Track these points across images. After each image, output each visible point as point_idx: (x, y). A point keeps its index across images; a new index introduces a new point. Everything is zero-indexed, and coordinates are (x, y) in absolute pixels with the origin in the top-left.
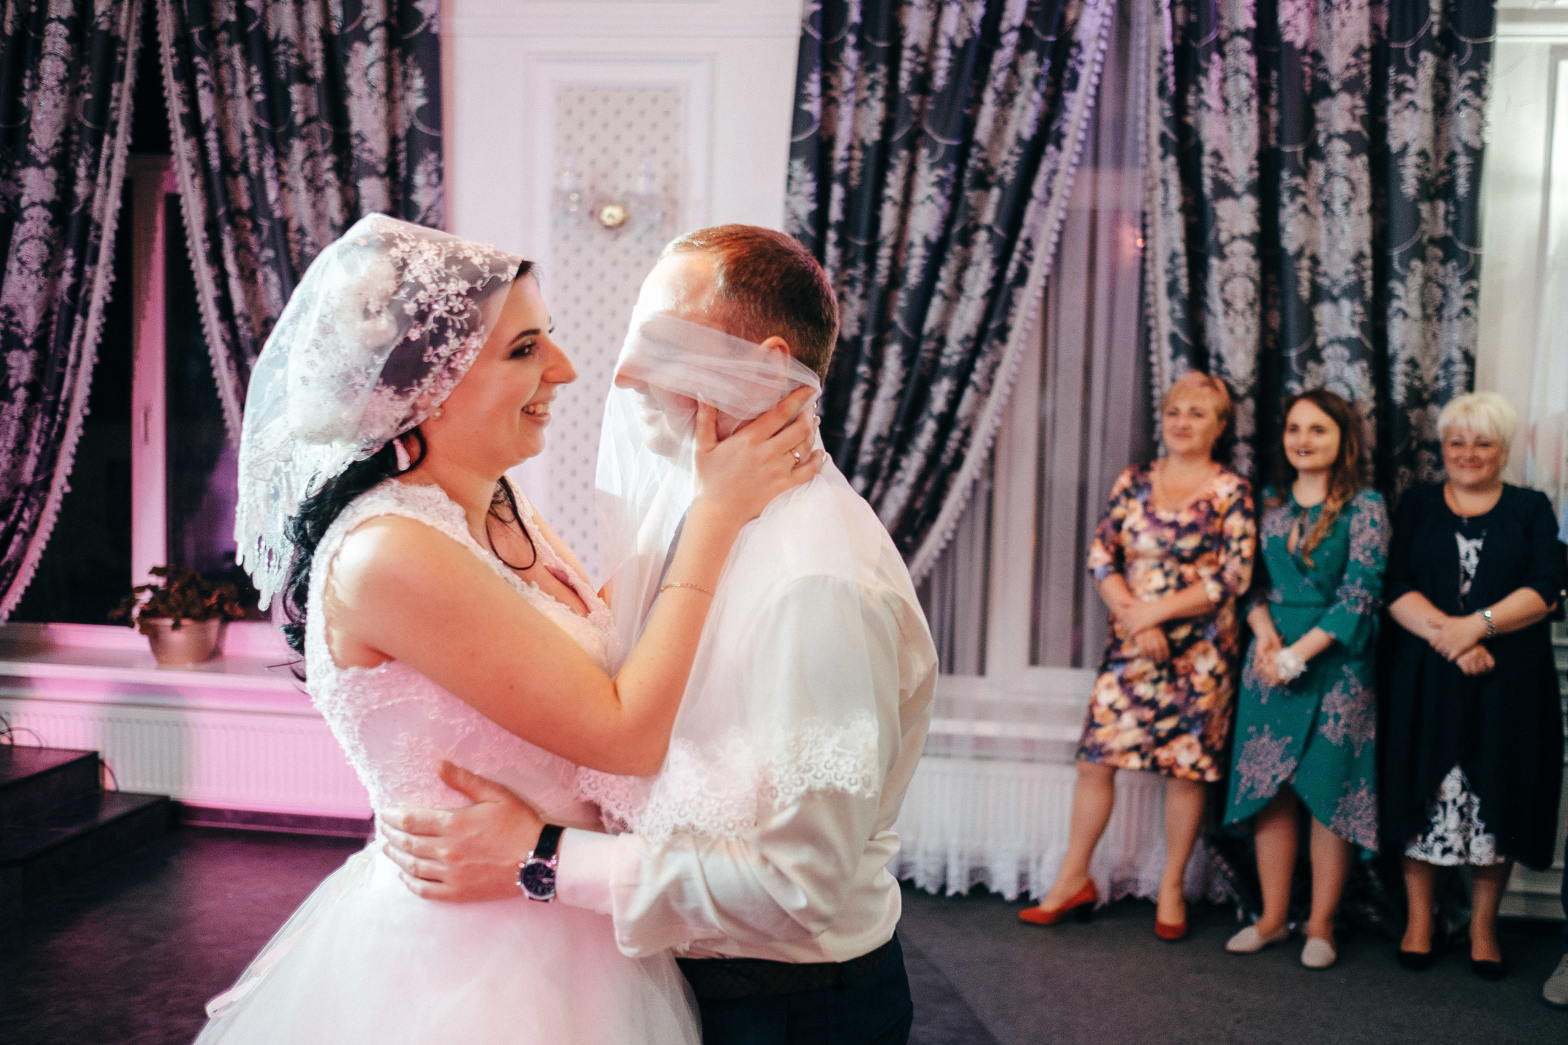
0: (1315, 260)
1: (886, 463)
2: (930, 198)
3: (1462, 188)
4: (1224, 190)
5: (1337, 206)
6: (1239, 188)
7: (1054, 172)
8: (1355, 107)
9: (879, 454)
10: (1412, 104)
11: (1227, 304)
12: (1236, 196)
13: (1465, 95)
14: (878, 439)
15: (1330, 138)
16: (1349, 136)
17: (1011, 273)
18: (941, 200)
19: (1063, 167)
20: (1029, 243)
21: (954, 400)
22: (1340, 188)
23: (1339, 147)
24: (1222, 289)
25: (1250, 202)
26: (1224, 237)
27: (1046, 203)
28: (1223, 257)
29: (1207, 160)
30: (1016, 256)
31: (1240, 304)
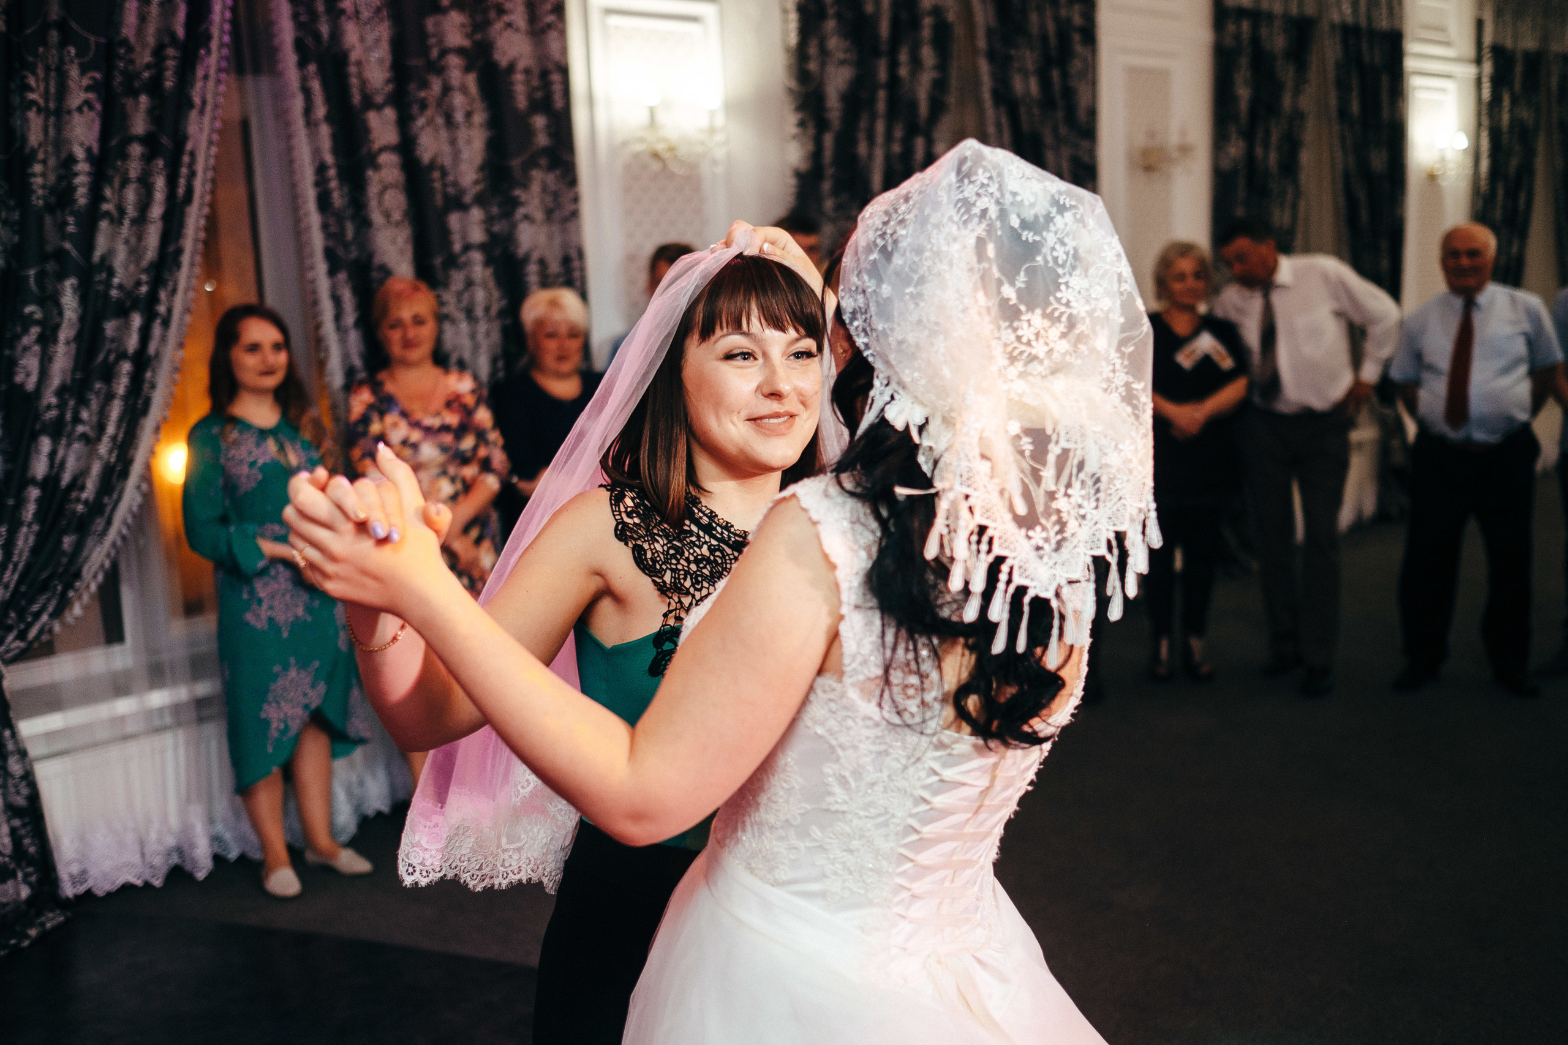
0: (444, 173)
1: (69, 416)
2: (87, 103)
3: (559, 103)
4: (368, 103)
5: (459, 117)
6: (379, 99)
7: (206, 77)
8: (463, 26)
9: (62, 406)
10: (509, 25)
11: (387, 215)
12: (379, 108)
13: (550, 18)
14: (61, 392)
15: (444, 52)
16: (460, 51)
17: (181, 191)
18: (98, 107)
19: (212, 72)
20: (192, 154)
21: (145, 334)
22: (458, 100)
23: (454, 61)
24: (380, 203)
25: (390, 113)
26: (376, 146)
27: (202, 112)
28: (377, 167)
29: (353, 69)
30: (184, 171)
31: (397, 216)
